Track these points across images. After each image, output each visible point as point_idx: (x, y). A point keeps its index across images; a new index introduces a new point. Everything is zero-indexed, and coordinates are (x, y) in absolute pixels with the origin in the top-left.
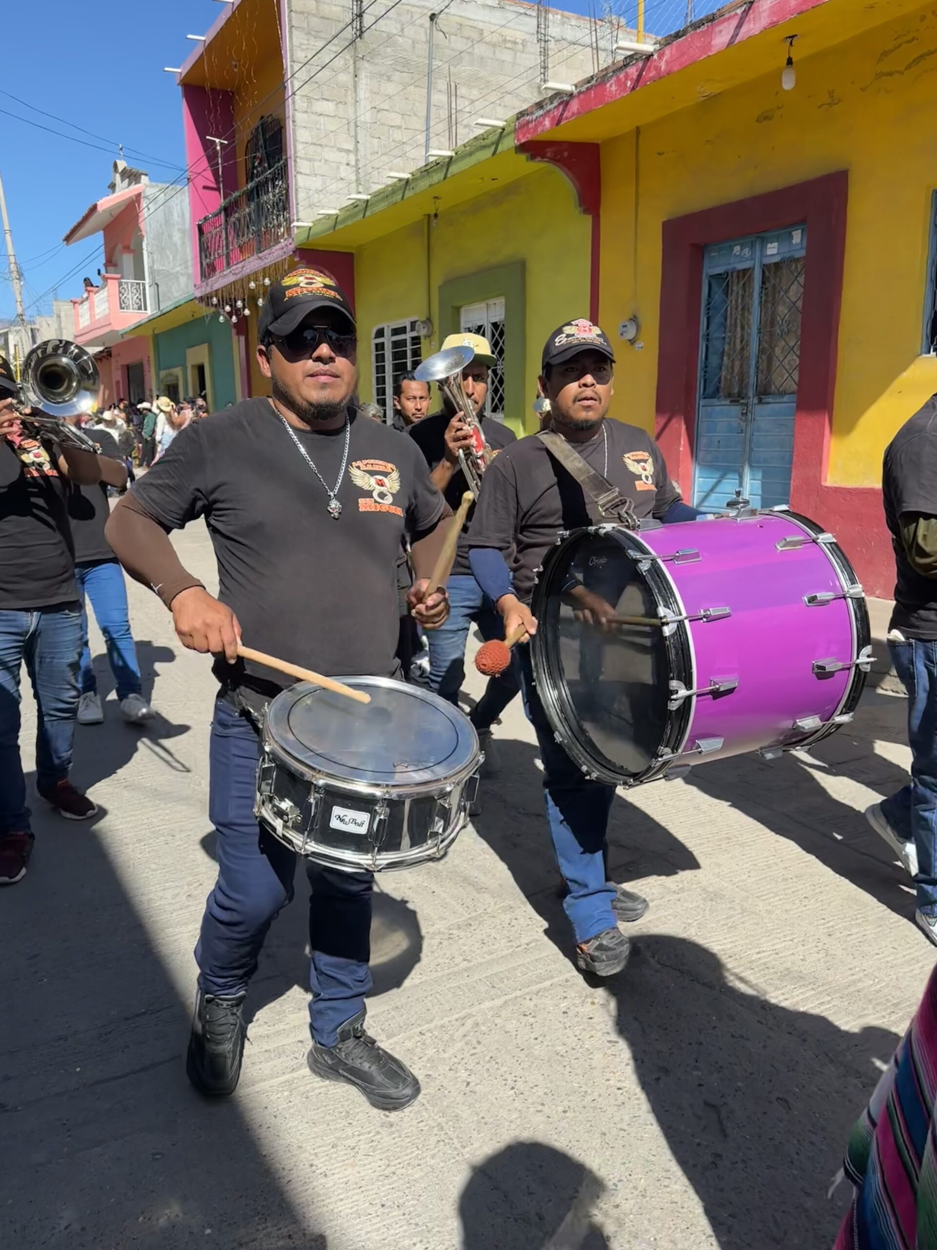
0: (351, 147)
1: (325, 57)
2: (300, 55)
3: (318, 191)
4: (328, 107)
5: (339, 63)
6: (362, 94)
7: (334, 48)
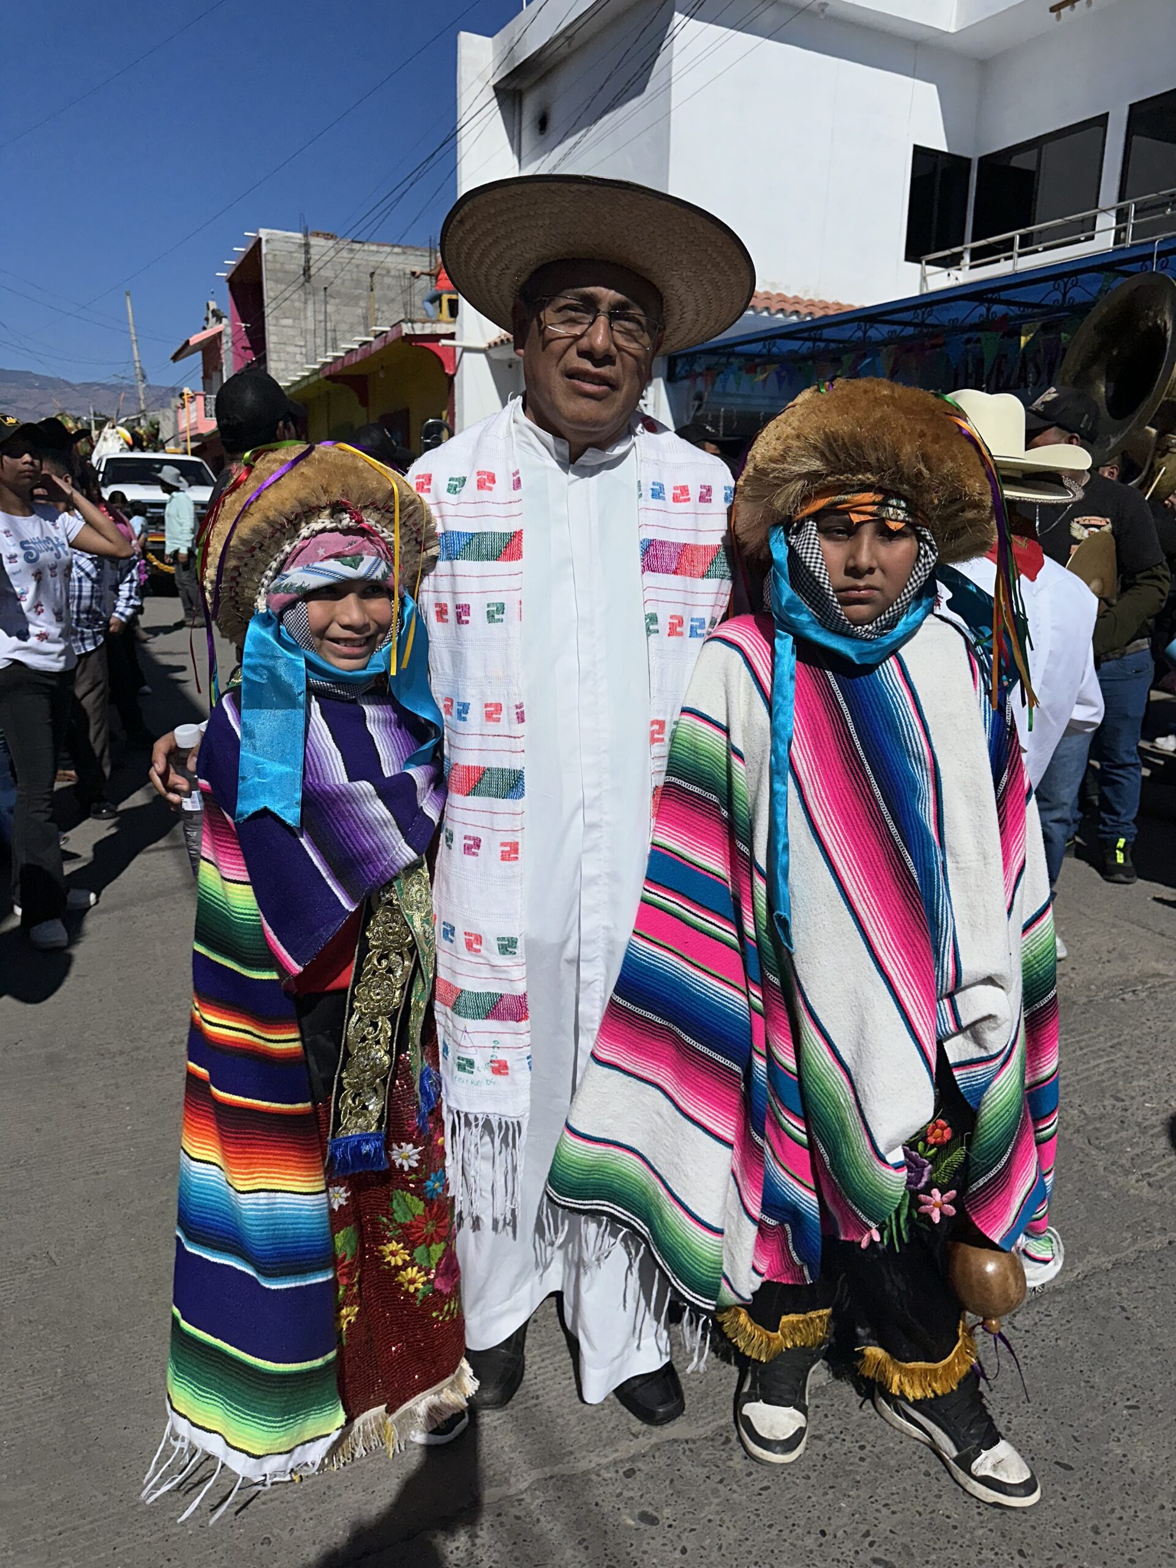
0: (302, 343)
1: (287, 294)
2: (272, 294)
3: (283, 370)
4: (289, 322)
5: (296, 296)
6: (310, 313)
7: (292, 288)
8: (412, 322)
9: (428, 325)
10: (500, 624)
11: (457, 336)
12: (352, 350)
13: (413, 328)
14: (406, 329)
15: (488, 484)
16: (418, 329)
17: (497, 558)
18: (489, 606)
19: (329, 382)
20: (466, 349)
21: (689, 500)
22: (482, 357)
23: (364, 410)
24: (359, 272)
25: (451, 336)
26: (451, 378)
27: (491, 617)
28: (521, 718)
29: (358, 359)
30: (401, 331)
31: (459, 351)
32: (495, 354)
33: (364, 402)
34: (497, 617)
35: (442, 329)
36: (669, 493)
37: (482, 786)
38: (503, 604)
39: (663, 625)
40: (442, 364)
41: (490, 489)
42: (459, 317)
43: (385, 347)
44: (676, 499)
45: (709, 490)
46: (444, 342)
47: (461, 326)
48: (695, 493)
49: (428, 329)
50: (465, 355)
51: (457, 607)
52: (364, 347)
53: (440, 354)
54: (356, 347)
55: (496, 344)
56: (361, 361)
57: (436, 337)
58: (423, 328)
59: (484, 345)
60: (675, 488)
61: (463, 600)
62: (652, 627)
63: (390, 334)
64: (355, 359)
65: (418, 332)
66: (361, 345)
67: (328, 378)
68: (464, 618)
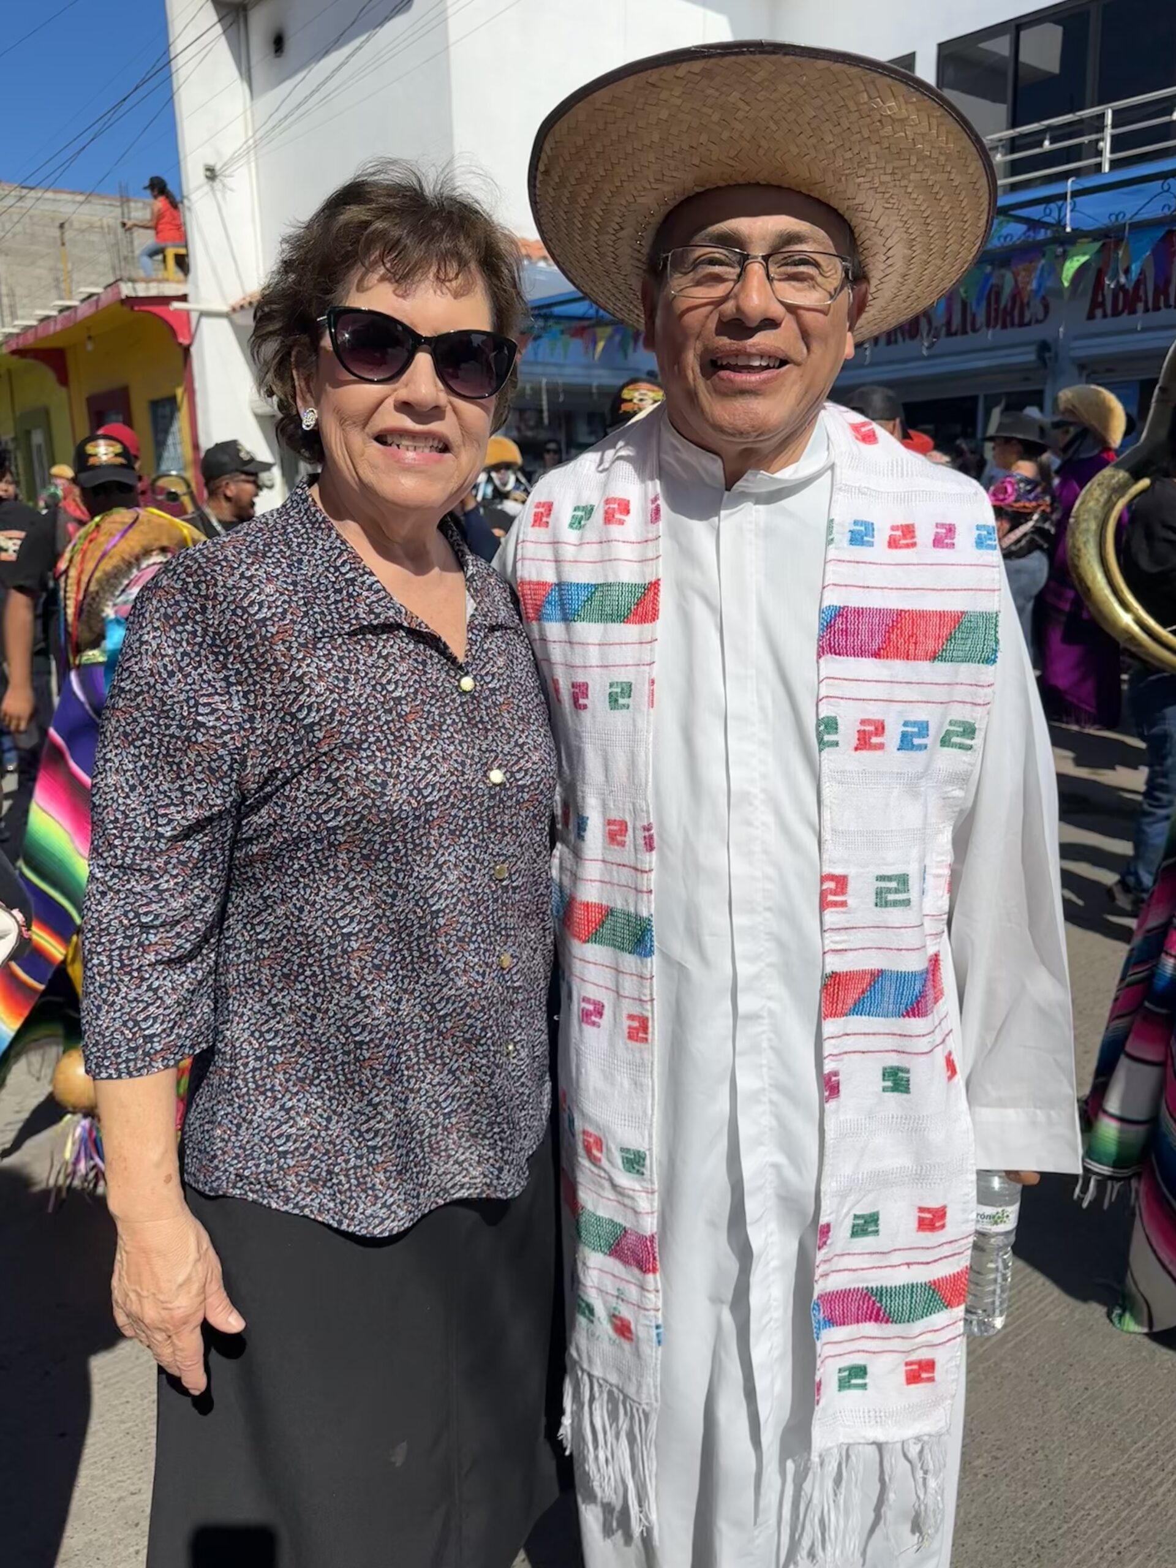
8: (133, 280)
9: (153, 285)
10: (625, 711)
11: (190, 298)
12: (48, 318)
13: (135, 289)
14: (126, 290)
15: (618, 516)
16: (142, 290)
17: (625, 620)
18: (611, 685)
19: (15, 358)
20: (203, 314)
21: (914, 545)
22: (224, 323)
23: (63, 390)
24: (33, 224)
25: (184, 298)
26: (186, 351)
27: (613, 700)
28: (649, 845)
29: (59, 327)
30: (119, 293)
31: (194, 316)
32: (239, 318)
33: (63, 379)
34: (621, 701)
35: (170, 290)
36: (882, 536)
37: (605, 931)
38: (630, 685)
39: (847, 734)
40: (174, 334)
41: (622, 523)
42: (191, 276)
43: (97, 312)
44: (893, 543)
45: (951, 530)
46: (176, 305)
47: (196, 286)
48: (925, 535)
49: (153, 290)
50: (205, 321)
51: (574, 685)
52: (66, 313)
53: (171, 321)
54: (54, 313)
55: (242, 307)
56: (62, 331)
57: (166, 300)
58: (148, 289)
59: (225, 308)
60: (894, 528)
61: (580, 679)
62: (827, 738)
63: (103, 297)
64: (52, 328)
65: (141, 294)
66: (61, 311)
67: (14, 352)
68: (582, 701)
